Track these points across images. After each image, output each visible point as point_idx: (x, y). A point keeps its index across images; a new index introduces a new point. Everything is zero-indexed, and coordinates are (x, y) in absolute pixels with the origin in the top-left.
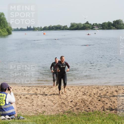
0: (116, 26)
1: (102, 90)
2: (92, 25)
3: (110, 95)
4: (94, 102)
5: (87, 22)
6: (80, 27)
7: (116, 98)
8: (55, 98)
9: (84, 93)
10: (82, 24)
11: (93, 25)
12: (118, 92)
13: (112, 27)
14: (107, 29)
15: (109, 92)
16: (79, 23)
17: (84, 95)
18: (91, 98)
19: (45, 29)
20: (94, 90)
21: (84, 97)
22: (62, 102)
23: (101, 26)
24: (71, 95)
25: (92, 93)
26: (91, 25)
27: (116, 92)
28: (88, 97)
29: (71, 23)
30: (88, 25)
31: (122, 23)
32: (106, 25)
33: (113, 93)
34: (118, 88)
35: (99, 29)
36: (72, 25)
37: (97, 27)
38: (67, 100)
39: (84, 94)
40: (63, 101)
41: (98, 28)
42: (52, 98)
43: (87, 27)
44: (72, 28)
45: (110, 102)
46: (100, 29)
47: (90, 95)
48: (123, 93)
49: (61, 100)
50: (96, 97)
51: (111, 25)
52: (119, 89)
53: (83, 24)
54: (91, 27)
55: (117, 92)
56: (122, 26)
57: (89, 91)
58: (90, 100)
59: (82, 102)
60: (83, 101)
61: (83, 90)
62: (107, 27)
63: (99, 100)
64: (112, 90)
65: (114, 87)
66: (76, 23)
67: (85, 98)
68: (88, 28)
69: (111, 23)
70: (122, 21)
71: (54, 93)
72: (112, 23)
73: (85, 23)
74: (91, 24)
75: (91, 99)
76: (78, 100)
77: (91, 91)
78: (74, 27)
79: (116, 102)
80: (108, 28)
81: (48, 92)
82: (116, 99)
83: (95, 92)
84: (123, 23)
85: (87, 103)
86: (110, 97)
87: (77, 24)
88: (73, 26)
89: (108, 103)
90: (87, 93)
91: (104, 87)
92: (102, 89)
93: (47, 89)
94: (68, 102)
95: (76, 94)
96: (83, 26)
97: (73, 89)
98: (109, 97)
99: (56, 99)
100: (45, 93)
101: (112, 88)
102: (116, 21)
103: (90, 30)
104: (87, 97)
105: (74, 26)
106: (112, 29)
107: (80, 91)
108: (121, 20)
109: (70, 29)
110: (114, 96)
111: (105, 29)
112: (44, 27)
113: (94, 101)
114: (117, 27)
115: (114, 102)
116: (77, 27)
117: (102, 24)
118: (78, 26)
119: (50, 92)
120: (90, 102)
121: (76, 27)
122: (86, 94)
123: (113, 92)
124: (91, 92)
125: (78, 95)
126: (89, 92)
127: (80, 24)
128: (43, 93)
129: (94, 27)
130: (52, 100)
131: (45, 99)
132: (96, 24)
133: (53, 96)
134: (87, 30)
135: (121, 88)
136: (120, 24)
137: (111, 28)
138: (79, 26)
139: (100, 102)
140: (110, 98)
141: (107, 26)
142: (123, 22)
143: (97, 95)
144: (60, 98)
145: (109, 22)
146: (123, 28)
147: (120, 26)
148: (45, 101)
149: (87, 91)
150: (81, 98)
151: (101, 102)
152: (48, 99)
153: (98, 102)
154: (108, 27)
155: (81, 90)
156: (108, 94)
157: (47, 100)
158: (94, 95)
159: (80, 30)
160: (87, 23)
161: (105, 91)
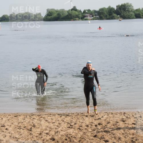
0: (122, 14)
1: (99, 119)
2: (82, 12)
3: (113, 126)
4: (87, 139)
5: (75, 7)
6: (62, 16)
7: (123, 132)
8: (21, 135)
9: (71, 125)
10: (65, 11)
11: (84, 12)
12: (126, 122)
13: (115, 15)
14: (107, 19)
15: (111, 122)
16: (60, 10)
17: (69, 127)
18: (81, 133)
19: (4, 18)
20: (87, 119)
21: (71, 131)
22: (33, 140)
23: (96, 14)
24: (48, 129)
25: (84, 125)
26: (80, 13)
27: (122, 122)
28: (77, 132)
29: (47, 9)
30: (76, 12)
31: (130, 10)
32: (106, 12)
33: (118, 124)
34: (126, 115)
35: (93, 19)
36: (49, 12)
37: (91, 16)
38: (42, 137)
39: (71, 127)
40: (35, 139)
41: (93, 16)
42: (17, 134)
43: (73, 16)
44: (50, 17)
45: (113, 139)
46: (96, 19)
47: (80, 128)
48: (133, 124)
49: (33, 137)
50: (90, 130)
51: (113, 12)
52: (127, 117)
53: (68, 12)
54: (80, 16)
55: (124, 121)
56: (131, 13)
57: (78, 121)
58: (79, 136)
59: (66, 140)
60: (69, 138)
61: (68, 119)
62: (106, 16)
63: (95, 136)
64: (116, 119)
65: (118, 115)
66: (56, 9)
67: (71, 134)
68: (75, 18)
69: (113, 9)
70: (130, 6)
71: (19, 125)
72: (115, 8)
73: (70, 9)
74: (80, 11)
75: (82, 135)
76: (60, 136)
77: (81, 121)
78: (52, 17)
79: (123, 139)
80: (108, 17)
81: (9, 124)
82: (123, 134)
83: (88, 123)
84: (133, 9)
85: (75, 141)
86: (113, 130)
87: (57, 11)
88: (51, 13)
89: (109, 140)
90: (75, 124)
91: (102, 115)
92: (100, 117)
93: (8, 119)
94: (44, 140)
95: (58, 126)
96: (67, 14)
97: (52, 117)
98: (111, 130)
99: (23, 135)
100: (4, 126)
101: (115, 116)
102: (122, 5)
103: (78, 20)
104: (75, 132)
105: (53, 15)
106: (115, 19)
107: (63, 121)
108: (129, 4)
109: (47, 18)
110: (119, 129)
111: (103, 19)
112: (2, 16)
113: (87, 137)
114: (124, 15)
115: (120, 138)
116: (57, 16)
117: (99, 11)
118: (58, 14)
119: (14, 124)
120: (79, 139)
121: (55, 15)
122: (74, 127)
123: (118, 122)
124: (82, 123)
125: (60, 128)
126: (78, 123)
127: (63, 11)
128: (2, 126)
129: (85, 16)
130: (17, 137)
131: (4, 136)
132: (89, 10)
133: (18, 131)
134: (73, 20)
135: (131, 115)
136: (128, 11)
137: (114, 17)
138: (60, 14)
139: (95, 138)
140: (112, 132)
141: (106, 14)
142: (133, 7)
143: (91, 127)
144: (30, 134)
145: (109, 7)
146: (132, 17)
147: (128, 14)
148: (4, 139)
149: (74, 121)
150: (65, 133)
151: (98, 139)
152: (10, 137)
153: (92, 139)
154: (108, 15)
155: (65, 120)
156: (109, 126)
157: (7, 138)
158: (86, 127)
159: (63, 21)
160: (74, 9)
161: (105, 120)
